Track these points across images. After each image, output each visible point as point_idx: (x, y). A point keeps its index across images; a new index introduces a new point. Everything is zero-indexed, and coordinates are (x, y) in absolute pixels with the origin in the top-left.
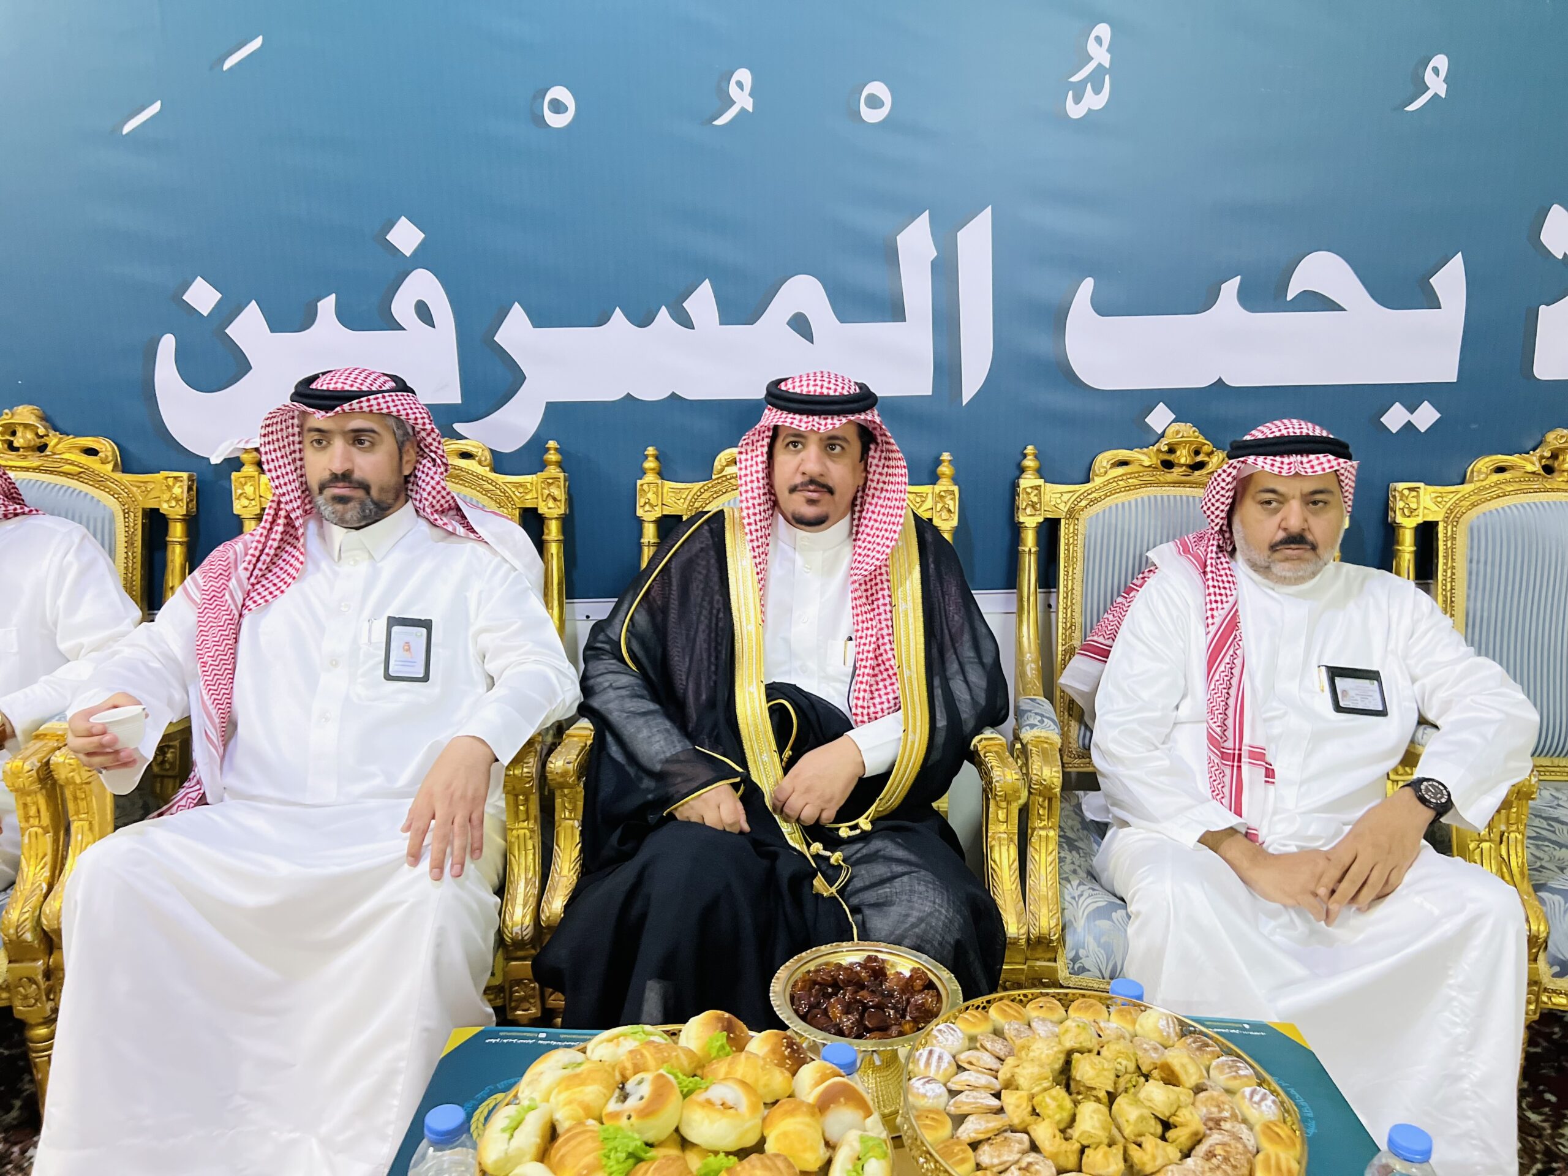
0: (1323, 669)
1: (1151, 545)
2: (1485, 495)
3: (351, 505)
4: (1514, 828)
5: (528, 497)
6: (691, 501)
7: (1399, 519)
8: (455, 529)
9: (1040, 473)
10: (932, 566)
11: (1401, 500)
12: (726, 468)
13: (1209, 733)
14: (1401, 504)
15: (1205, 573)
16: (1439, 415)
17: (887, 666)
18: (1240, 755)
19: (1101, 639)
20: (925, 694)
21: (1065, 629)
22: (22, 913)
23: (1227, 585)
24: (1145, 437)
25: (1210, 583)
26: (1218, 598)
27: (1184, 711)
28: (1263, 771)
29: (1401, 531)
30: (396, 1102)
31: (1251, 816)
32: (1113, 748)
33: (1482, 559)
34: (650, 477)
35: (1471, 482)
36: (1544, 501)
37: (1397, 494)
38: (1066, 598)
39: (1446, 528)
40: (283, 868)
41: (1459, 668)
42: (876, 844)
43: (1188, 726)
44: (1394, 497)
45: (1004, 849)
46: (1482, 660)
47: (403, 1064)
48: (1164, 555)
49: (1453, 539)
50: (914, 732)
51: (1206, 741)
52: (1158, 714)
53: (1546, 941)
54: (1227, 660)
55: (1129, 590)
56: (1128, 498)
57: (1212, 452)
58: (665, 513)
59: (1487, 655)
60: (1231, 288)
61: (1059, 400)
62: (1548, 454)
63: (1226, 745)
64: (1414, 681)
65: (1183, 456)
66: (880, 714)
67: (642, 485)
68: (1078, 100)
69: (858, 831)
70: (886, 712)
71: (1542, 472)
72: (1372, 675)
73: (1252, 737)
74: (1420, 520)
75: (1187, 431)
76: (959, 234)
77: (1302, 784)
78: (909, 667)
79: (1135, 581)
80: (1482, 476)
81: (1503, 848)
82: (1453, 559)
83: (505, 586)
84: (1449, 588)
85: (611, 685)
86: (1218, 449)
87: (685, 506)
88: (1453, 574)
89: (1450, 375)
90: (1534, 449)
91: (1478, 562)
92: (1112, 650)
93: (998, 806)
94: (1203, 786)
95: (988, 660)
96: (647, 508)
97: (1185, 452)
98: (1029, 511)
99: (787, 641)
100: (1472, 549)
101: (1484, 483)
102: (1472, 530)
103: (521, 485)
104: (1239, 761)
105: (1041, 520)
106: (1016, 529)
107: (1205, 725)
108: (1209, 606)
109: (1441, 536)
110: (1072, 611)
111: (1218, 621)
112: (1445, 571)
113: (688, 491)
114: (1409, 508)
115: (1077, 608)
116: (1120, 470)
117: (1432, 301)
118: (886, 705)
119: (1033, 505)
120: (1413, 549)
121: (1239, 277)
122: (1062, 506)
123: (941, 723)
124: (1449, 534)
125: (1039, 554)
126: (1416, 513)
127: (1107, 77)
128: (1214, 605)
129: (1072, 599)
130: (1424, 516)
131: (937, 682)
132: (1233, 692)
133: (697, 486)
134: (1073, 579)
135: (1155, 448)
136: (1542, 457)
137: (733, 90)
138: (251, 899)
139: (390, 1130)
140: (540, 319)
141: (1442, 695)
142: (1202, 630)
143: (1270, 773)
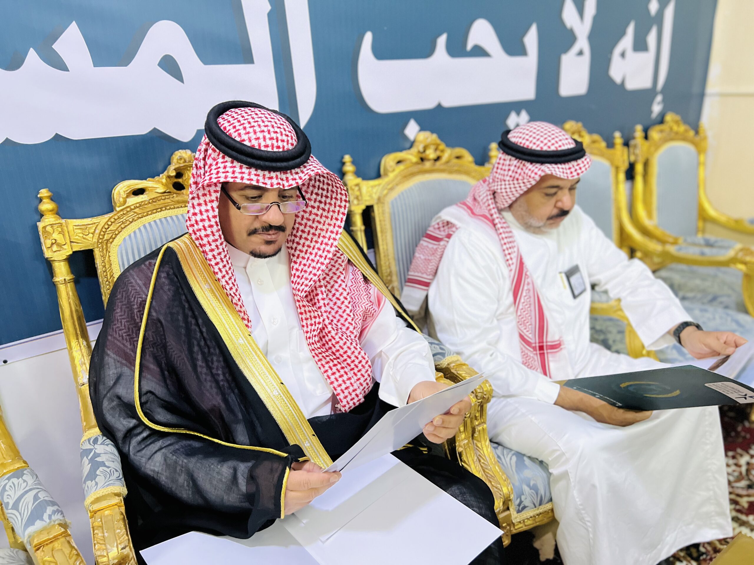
0: (561, 275)
6: (100, 234)
9: (356, 174)
12: (128, 200)
15: (495, 225)
24: (406, 143)
34: (49, 220)
54: (526, 287)
58: (74, 250)
60: (442, 42)
65: (431, 154)
67: (45, 227)
75: (431, 137)
87: (95, 240)
96: (55, 248)
97: (430, 150)
98: (356, 202)
105: (363, 207)
111: (514, 261)
113: (95, 226)
116: (401, 167)
119: (357, 198)
121: (446, 34)
122: (372, 197)
125: (365, 230)
133: (103, 220)
135: (414, 150)
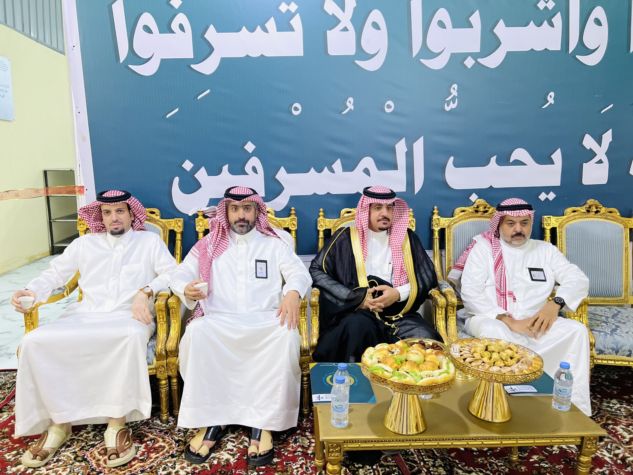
0: (527, 269)
1: (473, 236)
2: (570, 219)
3: (244, 227)
4: (584, 313)
5: (286, 224)
6: (334, 225)
7: (545, 227)
8: (270, 234)
9: (439, 214)
10: (413, 241)
11: (546, 221)
12: (345, 214)
13: (496, 288)
14: (545, 222)
15: (492, 243)
16: (555, 196)
17: (403, 270)
18: (506, 294)
19: (460, 264)
20: (415, 278)
21: (448, 261)
22: (162, 346)
23: (498, 246)
24: (469, 203)
25: (494, 245)
26: (496, 250)
27: (488, 282)
28: (513, 298)
29: (546, 230)
30: (280, 393)
31: (510, 310)
32: (468, 294)
33: (570, 238)
34: (321, 218)
35: (566, 215)
36: (587, 220)
37: (544, 219)
38: (448, 252)
39: (559, 229)
40: (245, 328)
41: (566, 267)
42: (404, 322)
43: (489, 287)
44: (543, 220)
45: (441, 322)
46: (572, 264)
47: (281, 382)
48: (478, 238)
49: (561, 232)
50: (414, 289)
51: (495, 290)
52: (481, 284)
53: (594, 344)
54: (500, 267)
55: (468, 249)
56: (466, 221)
57: (490, 208)
58: (326, 228)
59: (573, 263)
60: (493, 159)
61: (444, 192)
62: (588, 207)
63: (501, 291)
64: (553, 271)
65: (481, 209)
66: (402, 284)
67: (319, 220)
68: (448, 106)
69: (399, 318)
70: (404, 284)
71: (586, 212)
72: (541, 270)
73: (509, 289)
74: (551, 227)
75: (482, 201)
76: (414, 144)
77: (524, 301)
78: (410, 271)
79: (469, 246)
80: (569, 213)
81: (581, 318)
82: (562, 239)
83: (286, 250)
84: (561, 247)
85: (321, 278)
86: (491, 206)
87: (332, 226)
88: (562, 243)
89: (557, 183)
90: (584, 205)
91: (569, 239)
92: (465, 267)
93: (439, 310)
94: (495, 303)
95: (432, 268)
96: (321, 227)
97: (482, 207)
98: (436, 226)
99: (371, 265)
100: (567, 235)
101: (570, 216)
102: (567, 229)
103: (284, 221)
104: (506, 296)
105: (440, 228)
106: (432, 232)
107: (495, 286)
108: (494, 252)
109: (558, 231)
110: (450, 256)
111: (497, 256)
112: (559, 242)
113: (333, 221)
114: (548, 223)
115: (452, 255)
116: (463, 213)
117: (552, 162)
118: (403, 282)
119: (437, 224)
120: (550, 235)
121: (496, 156)
122: (446, 224)
123: (421, 286)
124: (560, 231)
125: (439, 239)
126: (550, 225)
127: (456, 99)
128: (495, 252)
129: (450, 252)
130: (552, 225)
131: (418, 275)
132: (502, 276)
133: (336, 220)
134: (450, 246)
135: (473, 206)
136: (586, 208)
137: (348, 103)
138: (236, 337)
139: (279, 401)
140: (289, 171)
141: (561, 275)
142: (492, 259)
143: (515, 299)
